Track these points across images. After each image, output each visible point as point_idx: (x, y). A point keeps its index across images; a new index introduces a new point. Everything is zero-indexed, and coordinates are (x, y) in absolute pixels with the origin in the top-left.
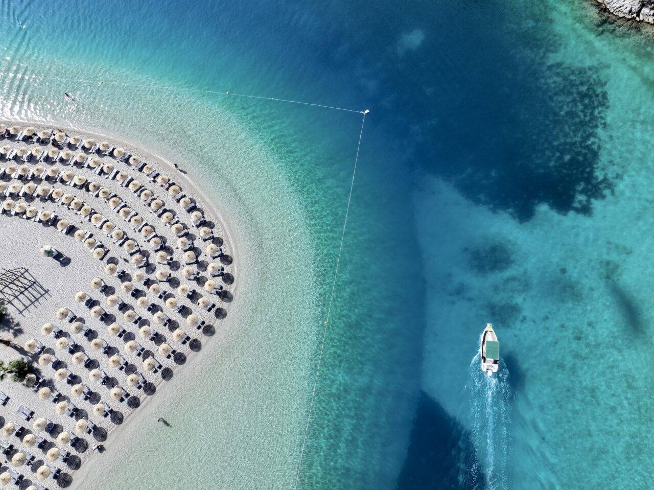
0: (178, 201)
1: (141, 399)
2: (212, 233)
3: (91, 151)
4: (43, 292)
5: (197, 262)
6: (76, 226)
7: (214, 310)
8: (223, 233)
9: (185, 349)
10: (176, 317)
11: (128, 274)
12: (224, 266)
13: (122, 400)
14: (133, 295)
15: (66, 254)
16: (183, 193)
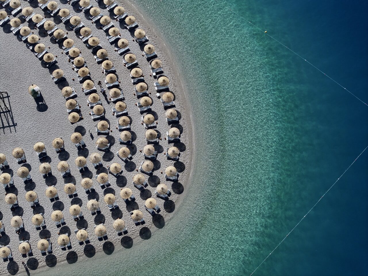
0: (166, 108)
1: (40, 265)
2: (179, 155)
3: (115, 17)
4: (11, 124)
5: (151, 175)
6: (68, 80)
7: (141, 227)
8: (188, 161)
9: (98, 245)
10: (106, 213)
11: (87, 150)
12: (173, 193)
13: (24, 256)
14: (81, 171)
15: (47, 101)
16: (174, 103)
